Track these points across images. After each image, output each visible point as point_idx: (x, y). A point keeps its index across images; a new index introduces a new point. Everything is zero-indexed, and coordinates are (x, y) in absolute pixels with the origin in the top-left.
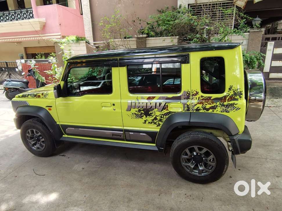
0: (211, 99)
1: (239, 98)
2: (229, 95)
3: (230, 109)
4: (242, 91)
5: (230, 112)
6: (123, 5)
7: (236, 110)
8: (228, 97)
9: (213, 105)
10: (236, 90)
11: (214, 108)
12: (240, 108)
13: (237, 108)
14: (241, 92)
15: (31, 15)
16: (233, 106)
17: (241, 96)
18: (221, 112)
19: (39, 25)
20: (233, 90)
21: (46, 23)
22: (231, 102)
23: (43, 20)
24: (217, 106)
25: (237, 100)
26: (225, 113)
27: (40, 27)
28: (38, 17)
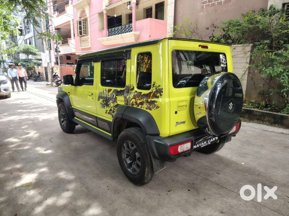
0: (141, 95)
1: (159, 95)
2: (153, 91)
3: (152, 106)
4: (163, 88)
5: (152, 109)
6: (205, 13)
7: (156, 108)
8: (152, 94)
9: (141, 101)
10: (157, 87)
11: (142, 104)
12: (159, 107)
13: (157, 106)
14: (161, 89)
15: (131, 29)
16: (154, 103)
17: (162, 93)
18: (146, 109)
19: (134, 37)
20: (155, 86)
21: (140, 35)
22: (153, 100)
23: (138, 33)
24: (144, 102)
25: (158, 97)
26: (148, 111)
27: (135, 39)
28: (135, 31)
